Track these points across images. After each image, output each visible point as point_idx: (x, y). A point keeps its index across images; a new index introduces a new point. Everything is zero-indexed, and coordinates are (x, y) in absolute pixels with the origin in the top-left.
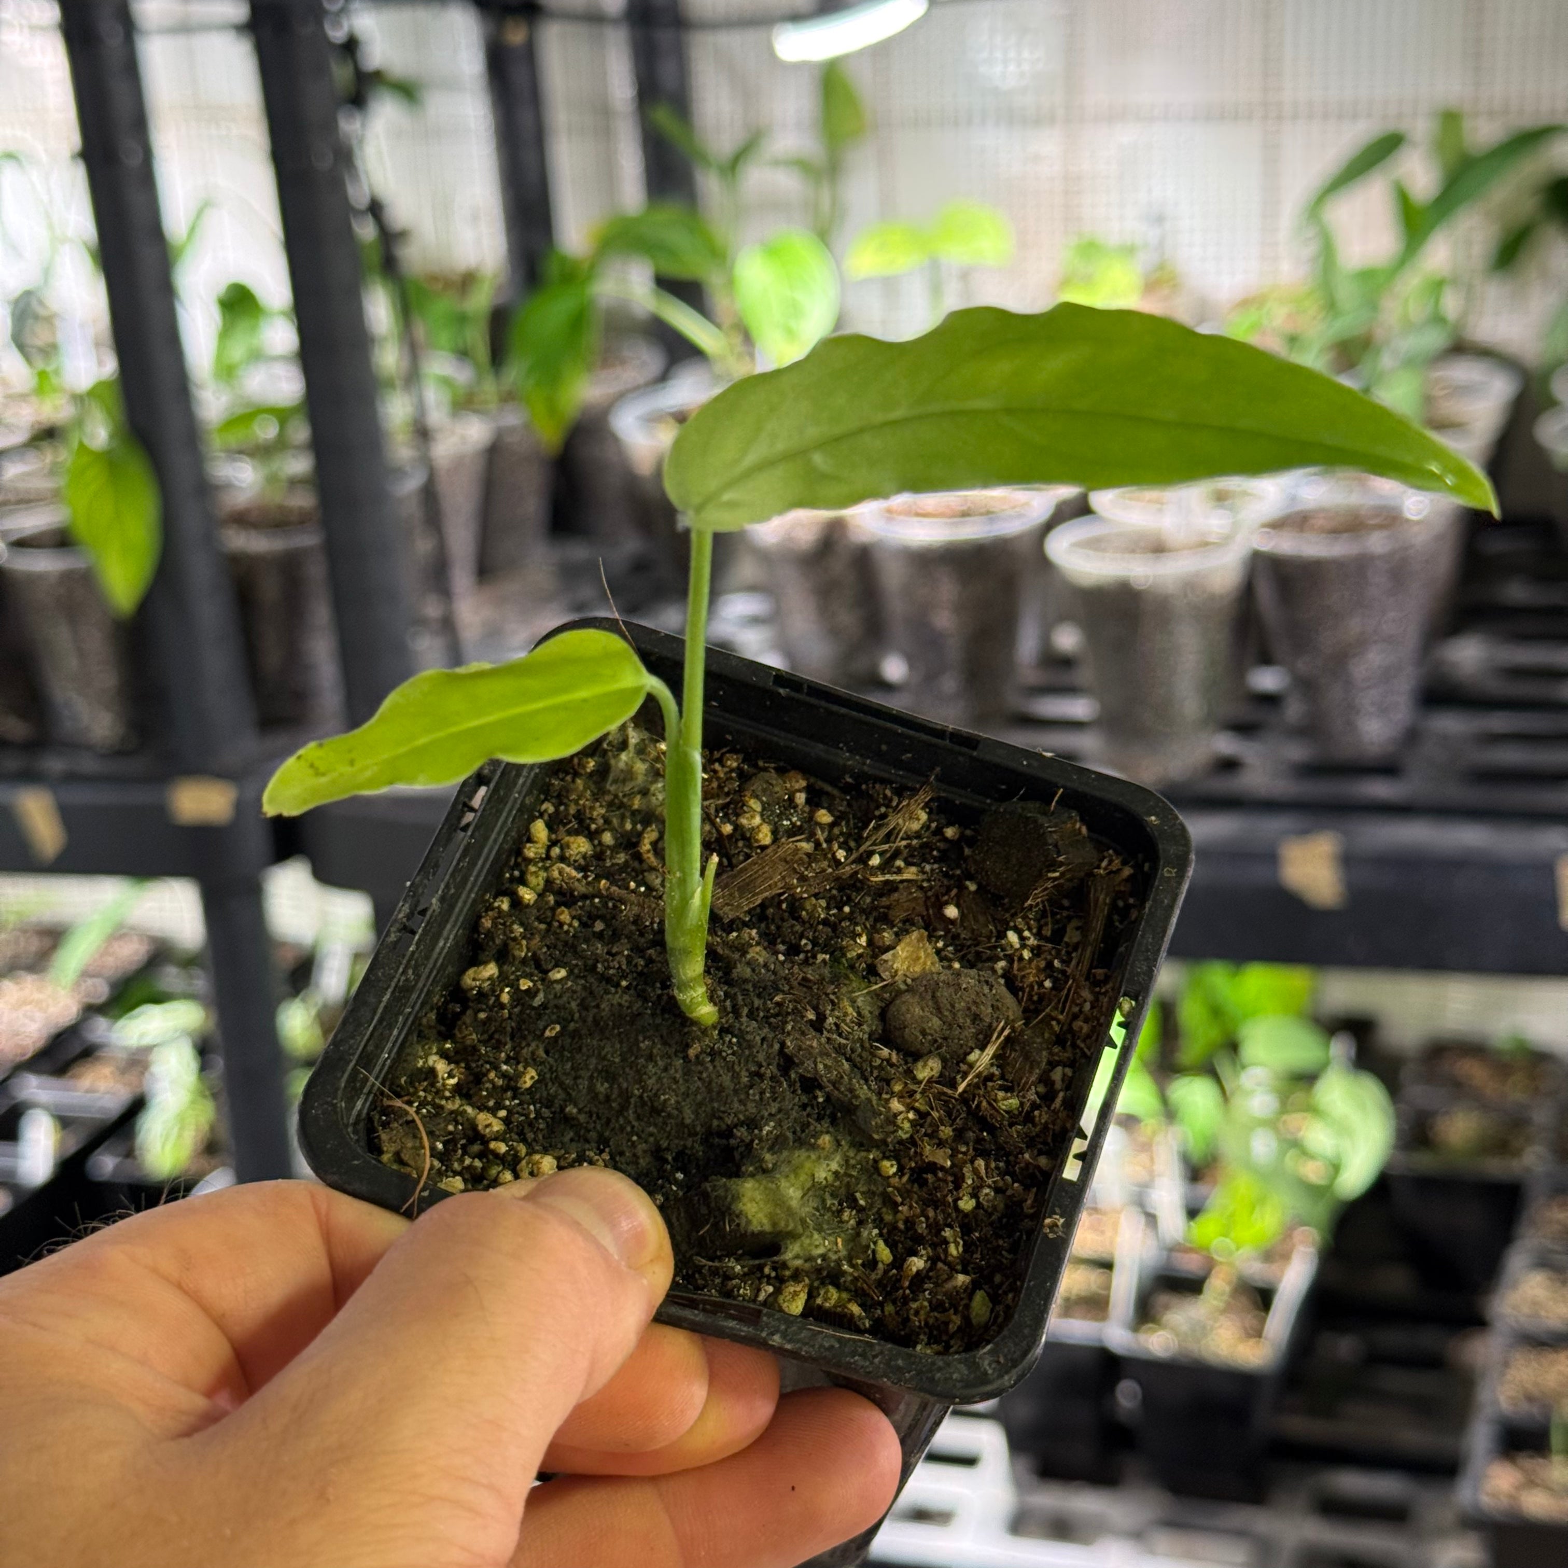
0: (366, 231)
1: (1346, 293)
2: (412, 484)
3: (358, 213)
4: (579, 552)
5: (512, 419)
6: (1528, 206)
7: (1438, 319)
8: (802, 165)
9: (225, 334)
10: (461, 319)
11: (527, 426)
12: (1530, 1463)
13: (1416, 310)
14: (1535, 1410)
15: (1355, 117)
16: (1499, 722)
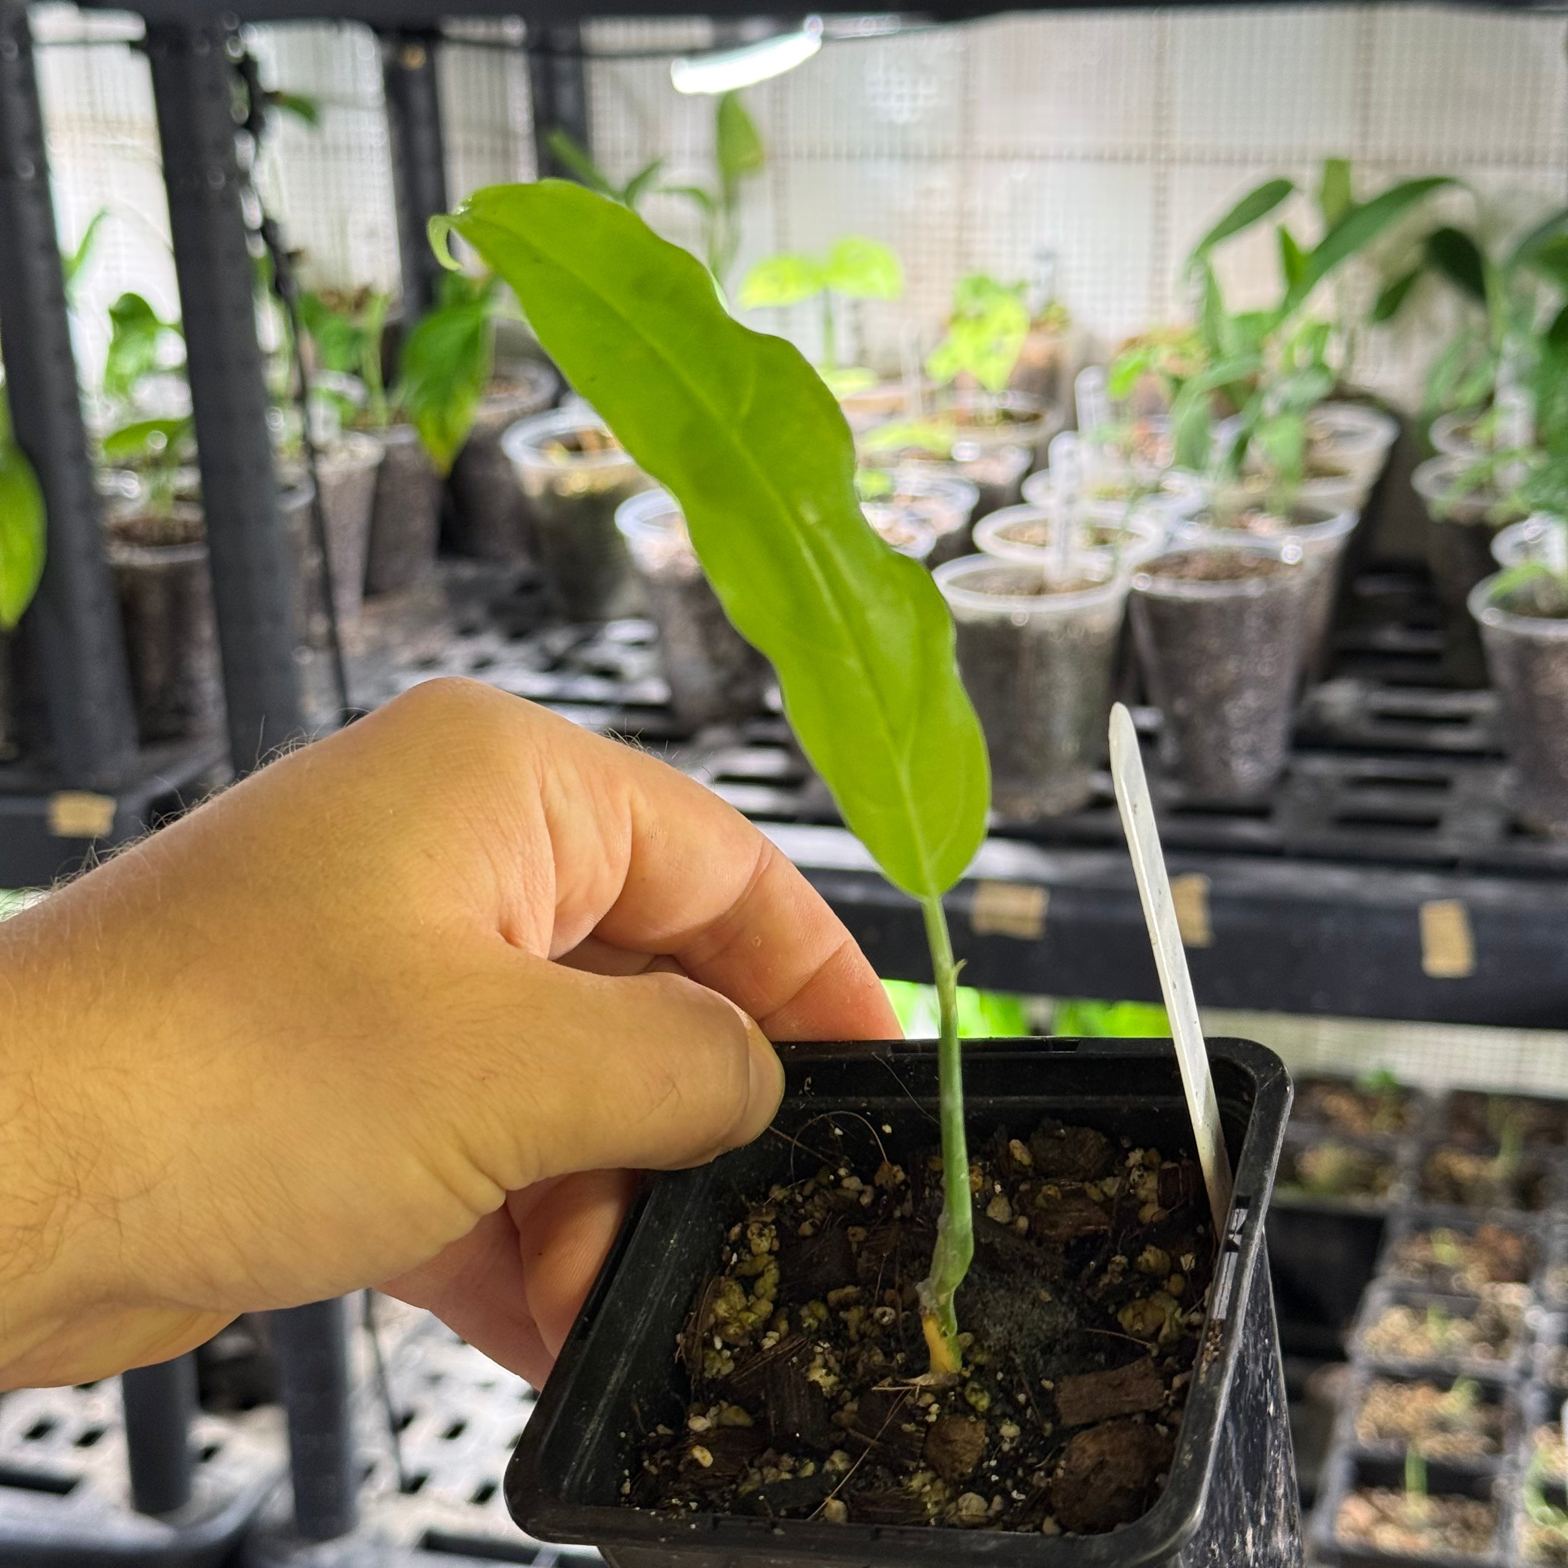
0: (258, 249)
1: (1229, 339)
2: (301, 501)
3: (252, 232)
4: (467, 571)
5: (403, 437)
6: (1413, 256)
7: (1319, 367)
8: (696, 194)
9: (116, 347)
10: (356, 337)
11: (416, 447)
12: (1382, 1499)
13: (1301, 356)
14: (1392, 1446)
15: (1244, 161)
16: (1370, 767)
